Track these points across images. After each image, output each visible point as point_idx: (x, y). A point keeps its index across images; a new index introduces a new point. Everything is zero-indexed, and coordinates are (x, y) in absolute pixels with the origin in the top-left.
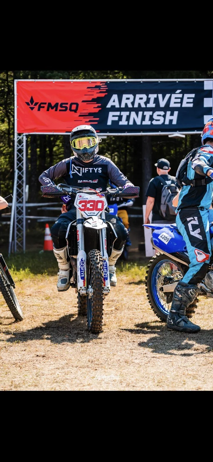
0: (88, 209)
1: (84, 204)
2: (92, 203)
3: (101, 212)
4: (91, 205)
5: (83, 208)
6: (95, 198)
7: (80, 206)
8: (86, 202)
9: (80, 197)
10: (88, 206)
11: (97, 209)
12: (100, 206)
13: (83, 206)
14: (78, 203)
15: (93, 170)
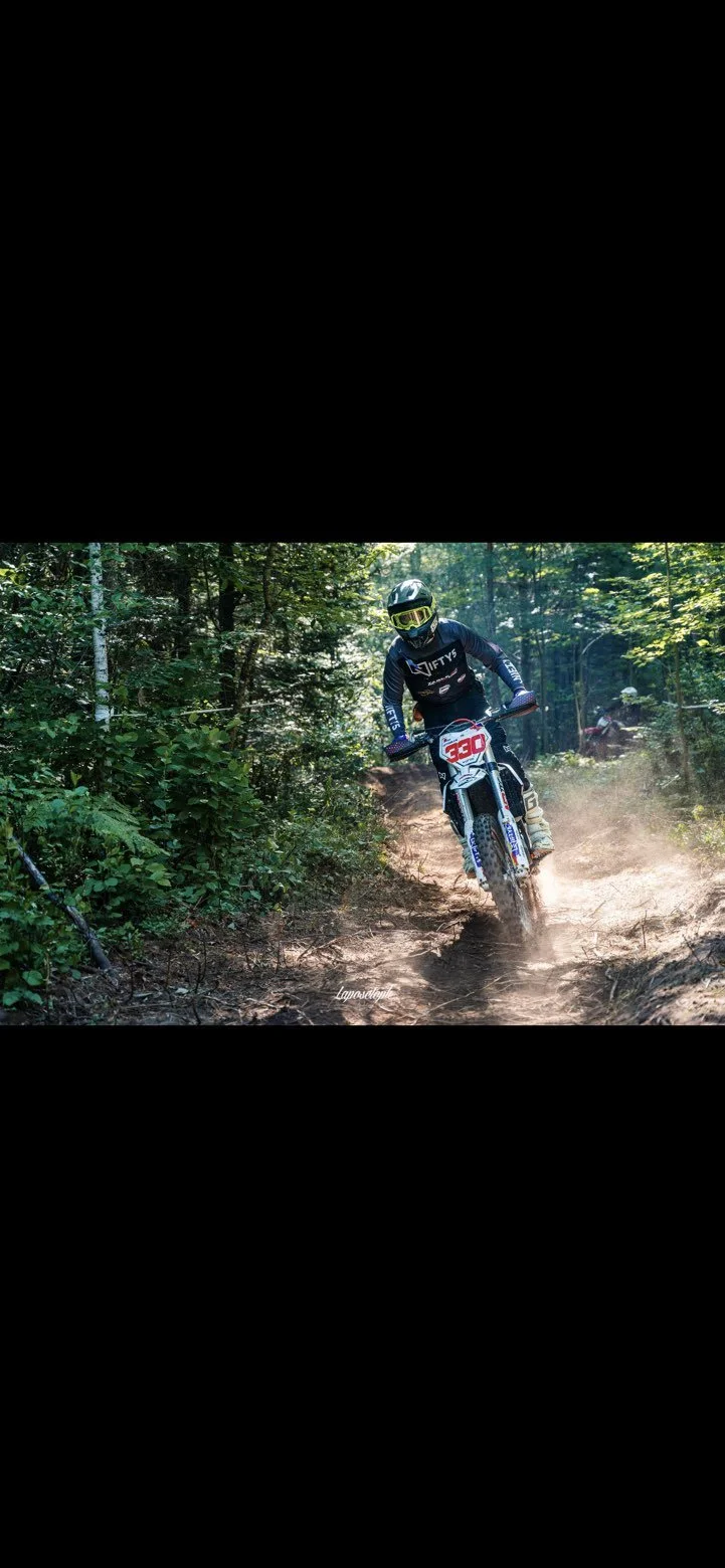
0: (463, 756)
1: (453, 750)
2: (466, 745)
3: (482, 753)
4: (465, 748)
5: (454, 757)
6: (469, 733)
7: (449, 755)
8: (456, 746)
9: (445, 740)
10: (461, 750)
11: (475, 751)
12: (478, 744)
13: (452, 754)
14: (444, 752)
15: (446, 660)
